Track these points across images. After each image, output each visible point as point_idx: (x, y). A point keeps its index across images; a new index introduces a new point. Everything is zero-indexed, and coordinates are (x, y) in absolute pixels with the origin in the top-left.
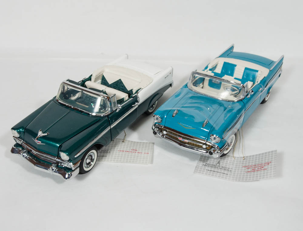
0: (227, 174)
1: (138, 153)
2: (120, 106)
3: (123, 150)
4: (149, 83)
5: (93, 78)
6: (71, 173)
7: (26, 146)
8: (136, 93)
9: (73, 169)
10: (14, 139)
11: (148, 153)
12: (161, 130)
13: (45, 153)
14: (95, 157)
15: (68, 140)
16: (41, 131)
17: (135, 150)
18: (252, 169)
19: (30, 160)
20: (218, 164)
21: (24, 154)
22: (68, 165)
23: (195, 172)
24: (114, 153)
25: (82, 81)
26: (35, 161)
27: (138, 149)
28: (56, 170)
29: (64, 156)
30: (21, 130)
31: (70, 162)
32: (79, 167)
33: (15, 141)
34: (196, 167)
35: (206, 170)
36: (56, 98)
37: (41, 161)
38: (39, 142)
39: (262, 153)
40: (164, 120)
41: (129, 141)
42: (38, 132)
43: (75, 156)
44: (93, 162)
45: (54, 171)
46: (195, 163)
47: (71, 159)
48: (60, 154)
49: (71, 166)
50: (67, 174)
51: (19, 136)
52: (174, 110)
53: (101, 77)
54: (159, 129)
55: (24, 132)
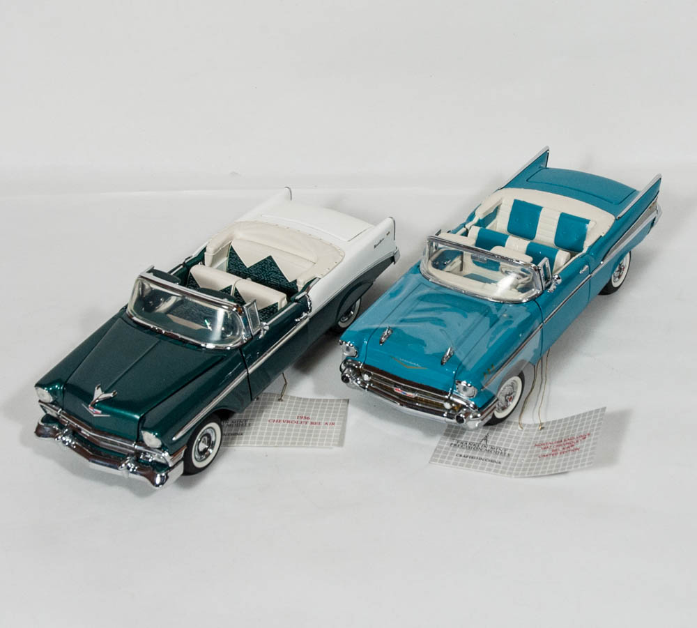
0: (500, 463)
1: (312, 423)
2: (266, 326)
3: (279, 419)
4: (335, 264)
5: (208, 257)
6: (166, 474)
7: (67, 420)
8: (303, 290)
9: (170, 466)
10: (42, 406)
11: (333, 424)
12: (359, 373)
13: (109, 434)
14: (217, 437)
15: (157, 405)
16: (100, 389)
17: (305, 418)
18: (553, 451)
19: (79, 450)
20: (484, 442)
21: (64, 439)
22: (159, 458)
23: (432, 460)
24: (260, 426)
25: (184, 264)
26: (87, 450)
27: (313, 415)
28: (134, 468)
29: (151, 439)
30: (57, 386)
31: (163, 452)
32: (182, 459)
33: (43, 411)
34: (436, 450)
35: (455, 457)
36: (127, 312)
37: (101, 450)
38: (96, 413)
39: (583, 414)
40: (363, 352)
41: (293, 398)
42: (94, 390)
43: (174, 439)
44: (212, 448)
45: (131, 470)
46: (434, 442)
47: (165, 444)
48: (142, 437)
49: (165, 459)
50: (158, 475)
51: (52, 400)
52: (384, 329)
53: (227, 252)
54: (353, 370)
55: (63, 392)
